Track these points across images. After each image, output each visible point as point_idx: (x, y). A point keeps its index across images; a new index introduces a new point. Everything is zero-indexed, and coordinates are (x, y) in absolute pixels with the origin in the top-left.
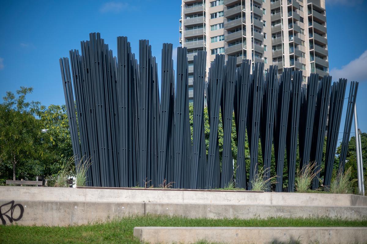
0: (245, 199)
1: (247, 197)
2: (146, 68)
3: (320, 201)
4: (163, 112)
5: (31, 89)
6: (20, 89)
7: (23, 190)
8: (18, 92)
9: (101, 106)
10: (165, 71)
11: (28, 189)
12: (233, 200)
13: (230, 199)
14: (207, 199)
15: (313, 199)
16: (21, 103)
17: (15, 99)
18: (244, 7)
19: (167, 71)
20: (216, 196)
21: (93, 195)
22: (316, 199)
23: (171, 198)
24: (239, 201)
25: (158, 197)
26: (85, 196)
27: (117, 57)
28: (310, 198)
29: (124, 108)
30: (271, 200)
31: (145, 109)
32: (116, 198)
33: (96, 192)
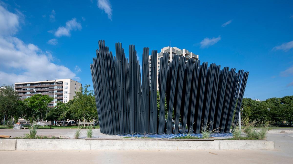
0: (201, 145)
1: (203, 144)
2: (133, 63)
3: (253, 146)
4: (143, 89)
5: (89, 85)
6: (85, 86)
7: (48, 142)
8: (85, 87)
9: (107, 86)
10: (144, 65)
11: (52, 141)
12: (193, 146)
13: (190, 146)
14: (175, 146)
15: (249, 145)
16: (86, 91)
17: (84, 89)
18: (170, 59)
19: (146, 65)
20: (181, 143)
21: (95, 144)
22: (251, 145)
23: (149, 145)
24: (197, 147)
25: (141, 145)
26: (90, 145)
27: (115, 56)
28: (246, 143)
29: (120, 87)
30: (219, 146)
31: (133, 88)
32: (111, 146)
33: (98, 142)
